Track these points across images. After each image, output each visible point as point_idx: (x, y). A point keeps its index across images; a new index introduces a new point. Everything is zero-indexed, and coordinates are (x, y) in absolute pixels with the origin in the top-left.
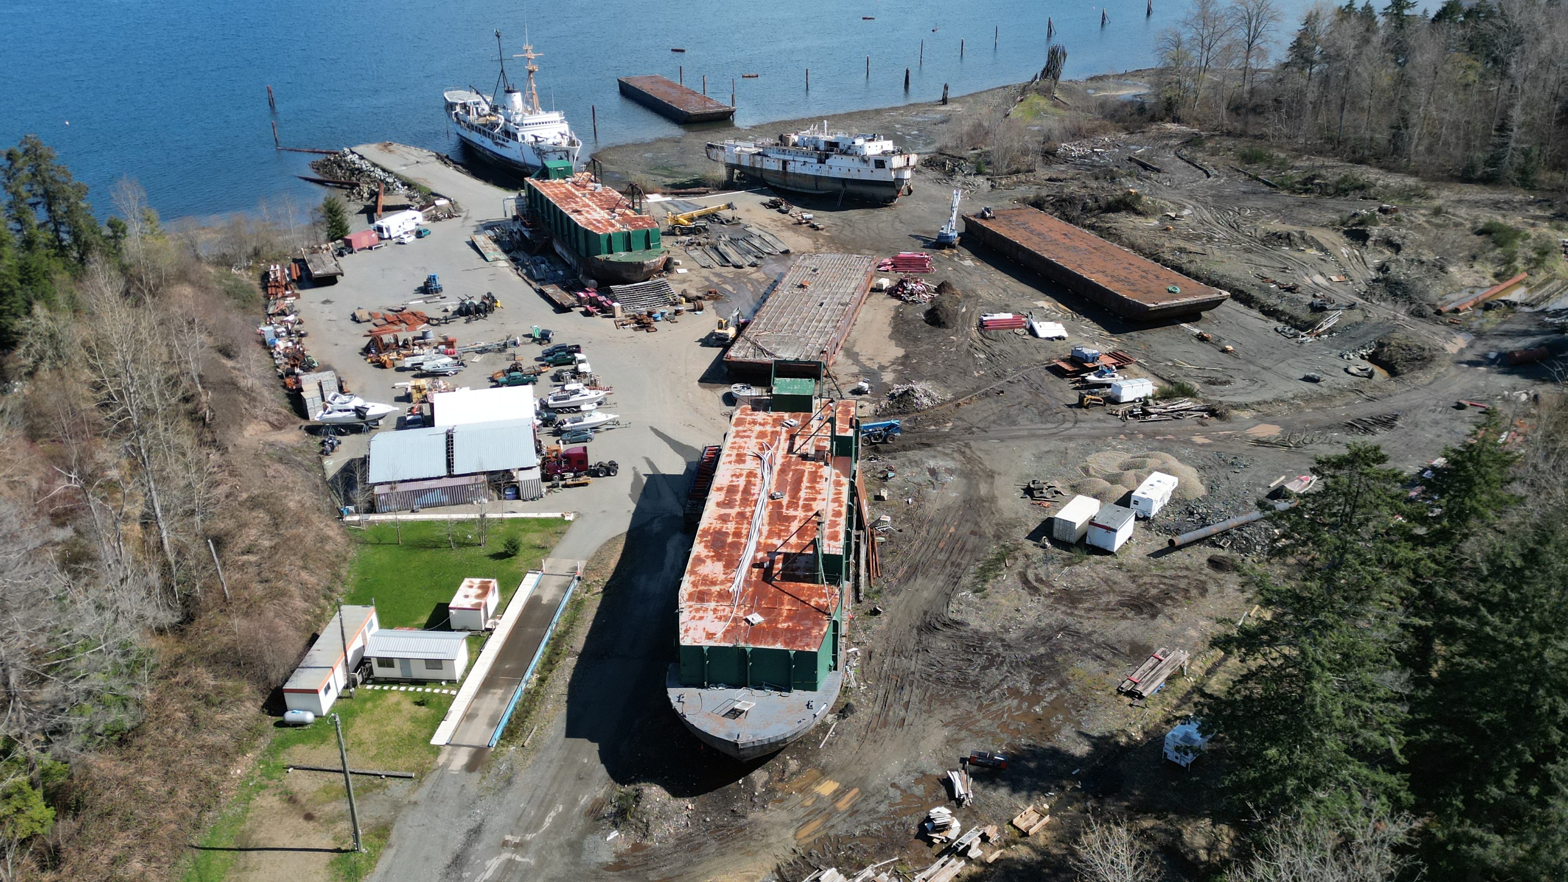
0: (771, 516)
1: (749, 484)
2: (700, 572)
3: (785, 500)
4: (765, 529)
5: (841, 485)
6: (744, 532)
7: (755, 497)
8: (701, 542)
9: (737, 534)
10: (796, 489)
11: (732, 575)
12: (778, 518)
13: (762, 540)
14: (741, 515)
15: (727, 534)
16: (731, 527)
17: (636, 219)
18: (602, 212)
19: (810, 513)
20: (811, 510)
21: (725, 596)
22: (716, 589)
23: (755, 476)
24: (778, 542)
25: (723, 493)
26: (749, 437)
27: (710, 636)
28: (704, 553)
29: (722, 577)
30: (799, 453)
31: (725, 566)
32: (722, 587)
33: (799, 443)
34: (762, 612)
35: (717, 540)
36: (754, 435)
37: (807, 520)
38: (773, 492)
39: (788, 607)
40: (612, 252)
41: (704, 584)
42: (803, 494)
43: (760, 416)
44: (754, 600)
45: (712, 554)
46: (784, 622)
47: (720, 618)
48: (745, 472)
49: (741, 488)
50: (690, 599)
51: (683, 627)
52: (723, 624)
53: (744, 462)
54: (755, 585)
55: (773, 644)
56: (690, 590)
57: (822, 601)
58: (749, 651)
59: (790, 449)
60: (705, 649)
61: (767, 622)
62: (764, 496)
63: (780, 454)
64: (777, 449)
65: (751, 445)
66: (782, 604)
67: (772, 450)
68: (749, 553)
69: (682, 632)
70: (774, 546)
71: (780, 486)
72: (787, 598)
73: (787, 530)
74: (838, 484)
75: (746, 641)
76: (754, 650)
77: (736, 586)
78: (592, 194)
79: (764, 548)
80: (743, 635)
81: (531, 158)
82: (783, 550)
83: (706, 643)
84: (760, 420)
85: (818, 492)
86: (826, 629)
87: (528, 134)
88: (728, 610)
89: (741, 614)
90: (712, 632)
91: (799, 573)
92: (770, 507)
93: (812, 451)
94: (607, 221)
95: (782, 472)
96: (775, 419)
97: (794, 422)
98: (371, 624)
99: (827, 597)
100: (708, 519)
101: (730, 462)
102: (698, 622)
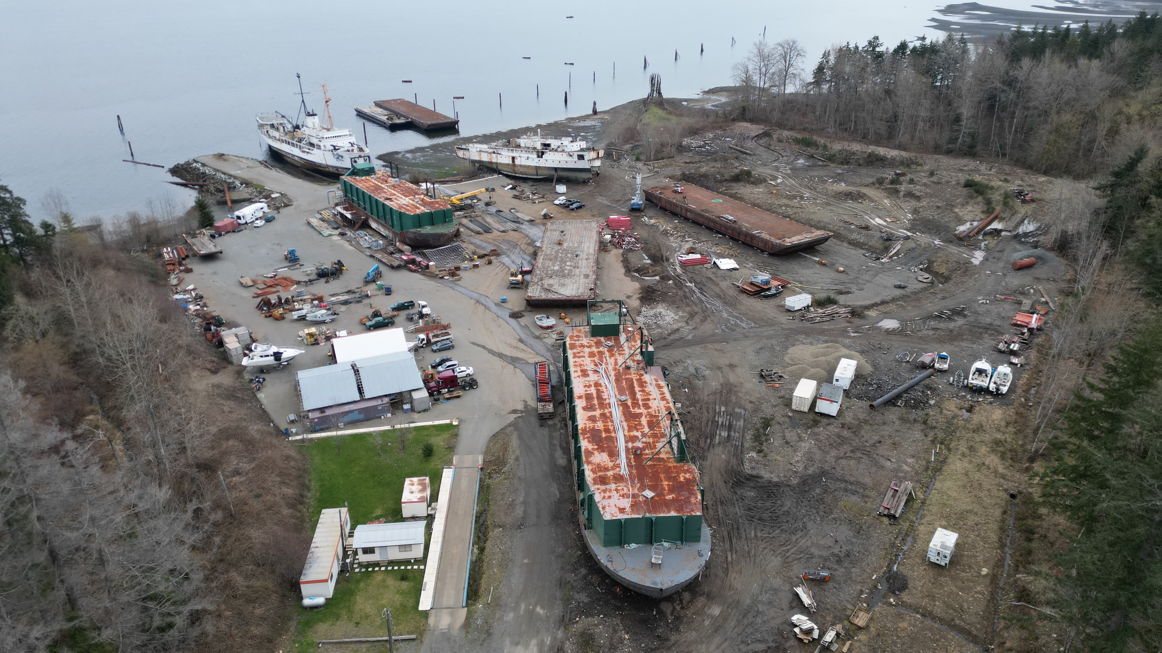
0: (624, 414)
1: (599, 392)
2: (594, 461)
3: (629, 403)
4: (625, 424)
5: (662, 387)
6: (611, 428)
7: (608, 401)
8: (584, 439)
10: (633, 394)
11: (618, 462)
12: (631, 417)
13: (627, 434)
14: (603, 415)
15: (599, 431)
16: (600, 425)
17: (432, 203)
18: (407, 199)
19: (650, 410)
20: (649, 407)
21: (618, 478)
22: (610, 473)
23: (600, 385)
24: (639, 434)
25: (584, 400)
26: (584, 357)
27: (622, 510)
28: (590, 447)
29: (611, 464)
30: (624, 365)
31: (609, 456)
32: (614, 472)
33: (620, 360)
34: (651, 489)
35: (595, 436)
36: (586, 355)
37: (651, 416)
38: (618, 396)
39: (666, 483)
40: (420, 227)
41: (601, 471)
42: (639, 395)
43: (585, 341)
44: (641, 480)
45: (596, 447)
46: (669, 494)
47: (623, 496)
48: (592, 383)
49: (595, 395)
50: (595, 483)
51: (600, 506)
52: (626, 500)
53: (588, 375)
54: (637, 467)
55: (669, 512)
56: (593, 476)
57: (688, 476)
58: (654, 519)
59: (616, 364)
60: (623, 521)
61: (657, 495)
62: (613, 401)
63: (610, 368)
64: (607, 364)
65: (588, 363)
66: (662, 481)
67: (604, 366)
68: (621, 444)
69: (600, 509)
70: (637, 437)
71: (621, 392)
72: (662, 476)
73: (640, 424)
74: (659, 387)
75: (650, 512)
76: (657, 518)
77: (624, 470)
78: (394, 186)
79: (631, 439)
80: (645, 507)
81: (331, 161)
82: (644, 440)
83: (622, 517)
84: (586, 344)
85: (649, 394)
86: (699, 497)
87: (327, 144)
88: (625, 489)
89: (637, 492)
90: (622, 507)
91: (663, 456)
92: (621, 408)
93: (632, 364)
94: (412, 205)
95: (617, 380)
96: (596, 343)
97: (610, 343)
98: (347, 522)
99: (691, 472)
100: (582, 419)
101: (579, 376)
102: (609, 501)
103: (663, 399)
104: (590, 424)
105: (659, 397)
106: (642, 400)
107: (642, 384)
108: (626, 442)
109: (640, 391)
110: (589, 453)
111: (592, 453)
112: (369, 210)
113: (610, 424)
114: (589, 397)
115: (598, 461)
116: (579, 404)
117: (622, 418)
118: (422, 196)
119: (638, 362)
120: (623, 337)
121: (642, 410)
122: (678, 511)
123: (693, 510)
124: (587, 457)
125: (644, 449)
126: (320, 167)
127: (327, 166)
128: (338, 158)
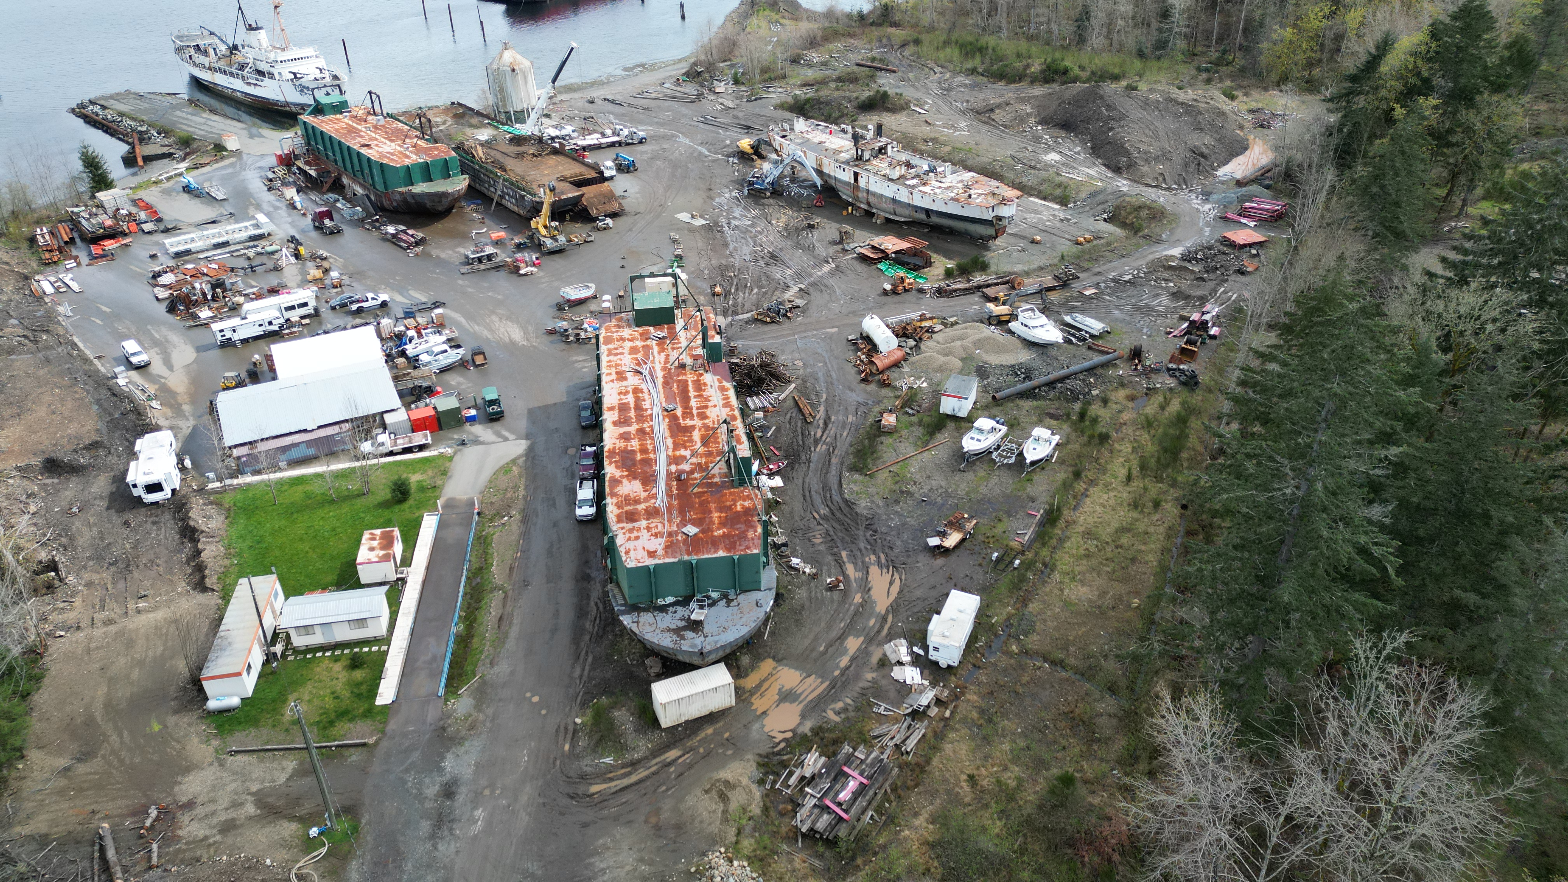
0: (670, 427)
1: (638, 400)
2: (621, 492)
3: (679, 412)
4: (670, 442)
5: (727, 390)
6: (650, 447)
7: (649, 412)
8: (611, 463)
10: (686, 399)
11: (654, 491)
12: (679, 431)
13: (670, 453)
14: (641, 432)
15: (633, 452)
16: (635, 444)
17: (429, 149)
18: (393, 144)
19: (707, 421)
20: (706, 417)
21: (653, 513)
22: (641, 507)
23: (642, 391)
24: (687, 453)
25: (616, 412)
26: (622, 354)
27: (652, 554)
28: (618, 473)
29: (644, 495)
30: (677, 364)
31: (643, 484)
32: (647, 504)
33: (674, 355)
34: (694, 523)
35: (626, 460)
36: (626, 351)
37: (707, 428)
38: (664, 405)
39: (717, 514)
40: (412, 184)
41: (629, 504)
42: (693, 403)
43: (626, 332)
44: (682, 512)
45: (626, 473)
46: (719, 529)
47: (656, 535)
48: (630, 389)
49: (632, 405)
50: (619, 520)
51: (622, 550)
52: (659, 540)
53: (625, 379)
54: (679, 497)
55: (715, 552)
56: (617, 511)
57: (747, 504)
58: (694, 562)
59: (667, 360)
60: (652, 568)
61: (702, 531)
62: (657, 410)
63: (658, 367)
64: (653, 362)
65: (627, 361)
66: (711, 512)
67: (649, 365)
68: (662, 467)
69: (623, 554)
70: (685, 457)
71: (669, 397)
72: (713, 506)
73: (691, 440)
74: (723, 389)
75: (689, 554)
76: (698, 561)
77: (661, 501)
78: (376, 127)
79: (675, 460)
80: (684, 548)
81: (292, 96)
82: (694, 460)
83: (651, 562)
84: (627, 336)
85: (707, 399)
86: (760, 530)
87: (285, 71)
88: (660, 526)
89: (675, 528)
90: (652, 549)
91: (716, 480)
92: (667, 420)
93: (688, 361)
94: (401, 153)
95: (666, 383)
96: (641, 334)
97: (661, 334)
98: (276, 594)
99: (752, 499)
100: (611, 437)
101: (612, 381)
102: (636, 543)
103: (727, 405)
104: (621, 444)
105: (721, 402)
106: (698, 408)
107: (700, 386)
108: (669, 464)
109: (695, 397)
110: (616, 482)
111: (620, 482)
112: (340, 163)
113: (649, 442)
114: (623, 408)
115: (626, 492)
116: (609, 418)
117: (667, 433)
118: (415, 140)
119: (696, 358)
120: (680, 323)
121: (697, 422)
122: (728, 550)
123: (748, 548)
124: (612, 488)
125: (692, 472)
126: (276, 105)
127: (287, 104)
128: (302, 91)
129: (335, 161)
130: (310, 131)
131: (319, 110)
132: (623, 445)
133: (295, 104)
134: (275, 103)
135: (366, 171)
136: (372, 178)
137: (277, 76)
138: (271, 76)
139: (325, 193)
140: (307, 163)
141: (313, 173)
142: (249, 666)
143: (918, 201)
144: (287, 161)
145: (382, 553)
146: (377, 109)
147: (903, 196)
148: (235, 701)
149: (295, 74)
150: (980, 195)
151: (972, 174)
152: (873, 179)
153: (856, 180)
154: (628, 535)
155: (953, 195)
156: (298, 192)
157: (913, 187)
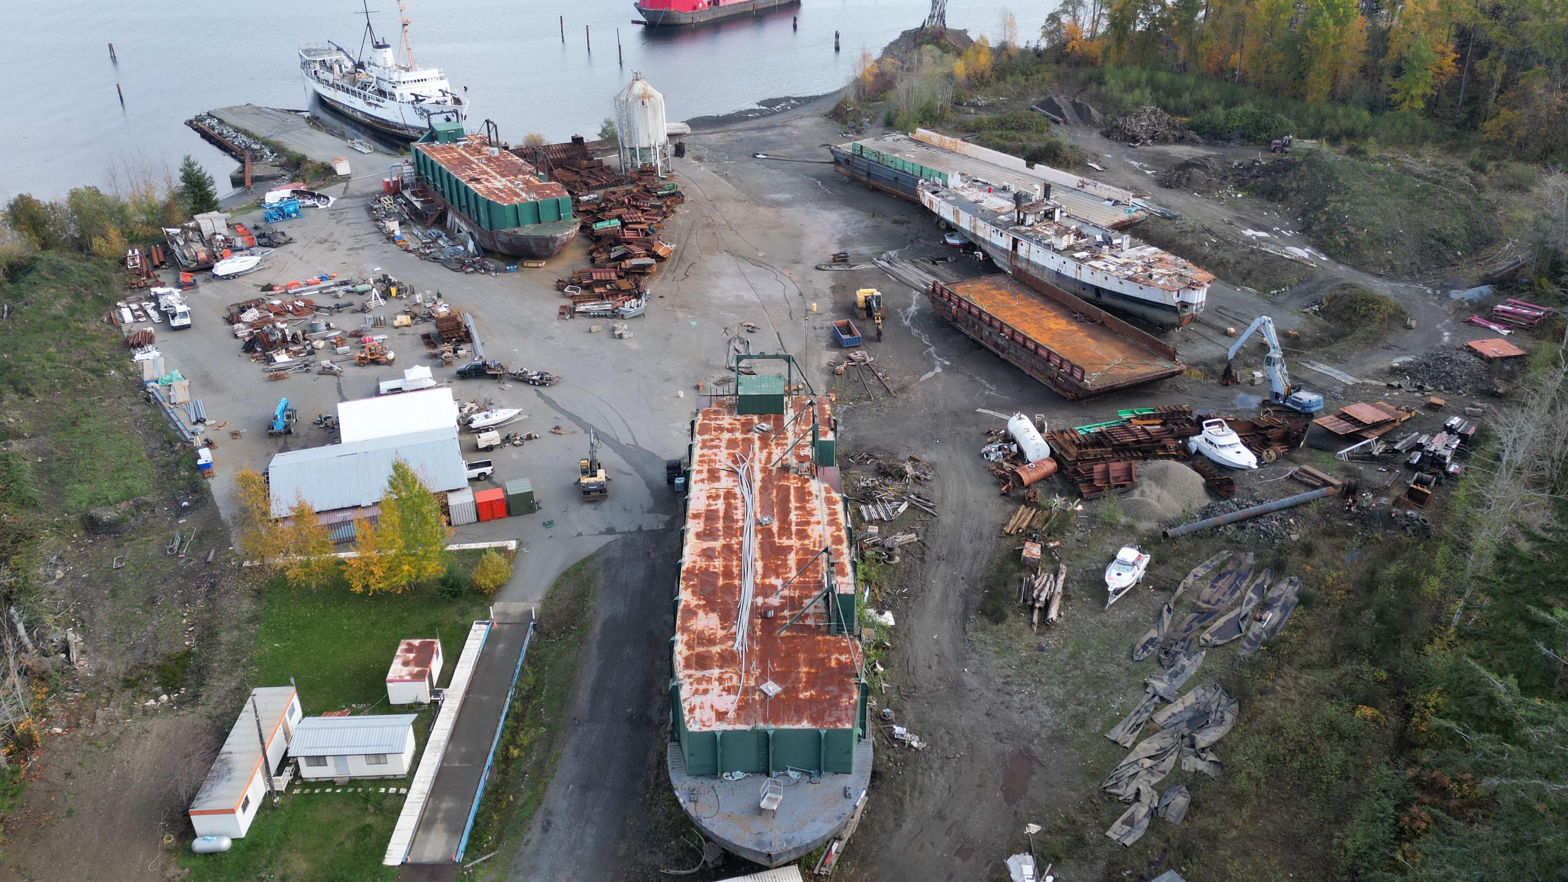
0: (762, 548)
1: (729, 507)
2: (694, 627)
3: (775, 528)
4: (759, 565)
5: (834, 503)
6: (736, 571)
7: (740, 524)
8: (687, 587)
9: (727, 573)
11: (733, 630)
12: (772, 552)
13: (758, 581)
14: (727, 547)
15: (715, 575)
16: (718, 564)
18: (503, 180)
19: (806, 542)
20: (808, 537)
21: (728, 659)
22: (716, 649)
23: (734, 496)
24: (777, 582)
25: (702, 520)
26: (718, 447)
27: (721, 716)
28: (694, 602)
29: (721, 633)
30: (779, 465)
31: (721, 619)
32: (724, 647)
33: (777, 454)
34: (778, 678)
35: (706, 584)
36: (723, 444)
37: (805, 550)
38: (759, 516)
39: (805, 670)
40: (519, 225)
41: (701, 644)
42: (793, 517)
43: (726, 421)
44: (763, 663)
45: (702, 602)
46: (806, 689)
47: (728, 690)
48: (722, 493)
49: (721, 514)
50: (687, 666)
51: (686, 706)
52: (732, 697)
53: (718, 479)
54: (761, 641)
55: (799, 721)
56: (686, 653)
57: (843, 658)
58: (771, 733)
59: (768, 460)
60: (718, 735)
61: (785, 691)
62: (749, 523)
63: (757, 466)
64: (752, 460)
65: (723, 459)
66: (798, 665)
67: (748, 462)
68: (747, 597)
69: (686, 712)
70: (774, 587)
71: (766, 508)
72: (802, 656)
73: (785, 565)
74: (830, 501)
75: (765, 721)
76: (777, 732)
77: (739, 644)
78: (489, 159)
79: (764, 590)
80: (760, 711)
81: (412, 119)
82: (786, 593)
83: (718, 727)
84: (727, 426)
85: (810, 513)
86: (856, 697)
87: (405, 92)
88: (735, 677)
89: (752, 683)
90: (722, 710)
91: (810, 622)
92: (760, 536)
93: (793, 462)
94: (510, 189)
95: (764, 489)
96: (743, 424)
97: (766, 426)
98: (293, 710)
99: (849, 653)
100: (690, 556)
101: (702, 481)
102: (703, 698)
103: (833, 522)
104: (701, 563)
105: (826, 519)
106: (797, 524)
107: (804, 495)
108: (755, 595)
109: (797, 508)
110: (691, 613)
111: (695, 614)
112: (447, 196)
113: (735, 563)
114: (710, 516)
115: (700, 628)
116: (693, 526)
117: (758, 554)
118: (527, 177)
119: (802, 459)
120: (789, 414)
122: (814, 720)
123: (839, 720)
124: (685, 620)
125: (781, 608)
126: (395, 128)
127: (406, 127)
128: (421, 114)
129: (443, 193)
130: (421, 160)
131: (433, 136)
132: (703, 564)
133: (414, 128)
134: (394, 126)
135: (473, 207)
136: (478, 215)
137: (398, 98)
138: (393, 97)
139: (429, 228)
140: (414, 194)
141: (418, 205)
142: (247, 801)
143: (1086, 276)
144: (395, 190)
145: (416, 669)
146: (493, 138)
147: (1070, 270)
148: (225, 844)
149: (416, 96)
150: (1163, 275)
151: (1154, 249)
152: (1034, 248)
153: (1015, 247)
154: (695, 686)
155: (1130, 273)
156: (400, 224)
157: (1083, 260)
